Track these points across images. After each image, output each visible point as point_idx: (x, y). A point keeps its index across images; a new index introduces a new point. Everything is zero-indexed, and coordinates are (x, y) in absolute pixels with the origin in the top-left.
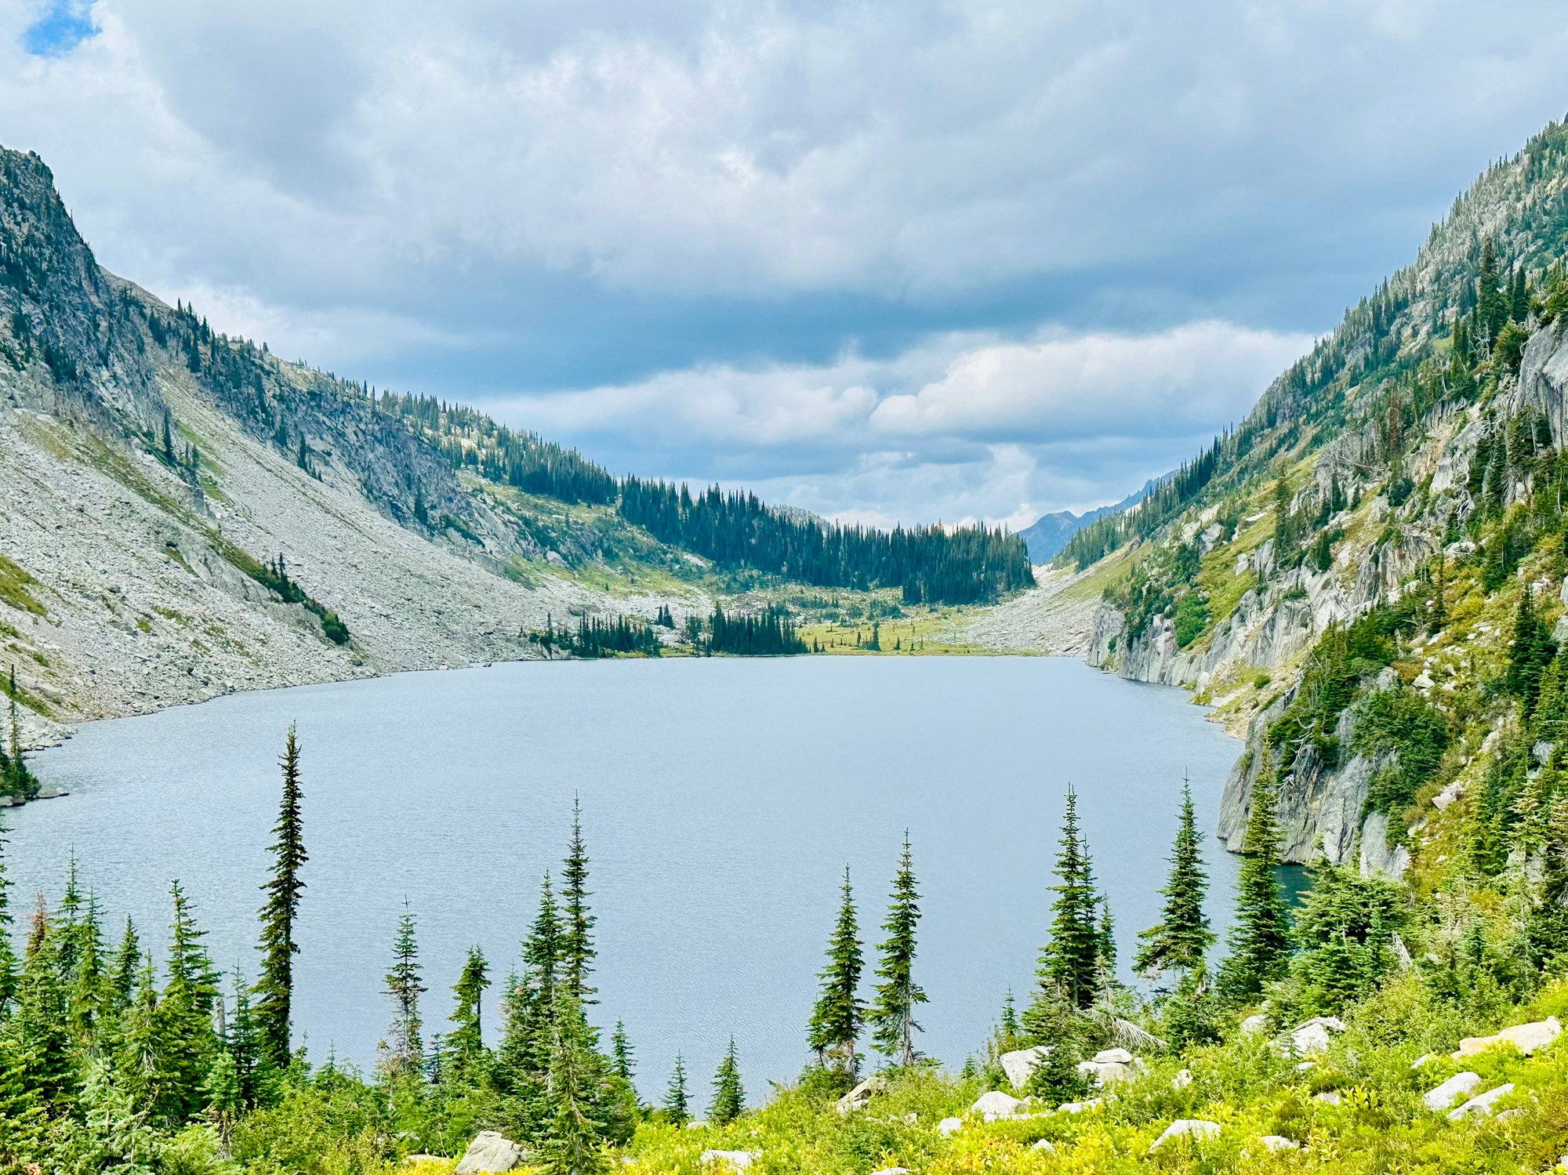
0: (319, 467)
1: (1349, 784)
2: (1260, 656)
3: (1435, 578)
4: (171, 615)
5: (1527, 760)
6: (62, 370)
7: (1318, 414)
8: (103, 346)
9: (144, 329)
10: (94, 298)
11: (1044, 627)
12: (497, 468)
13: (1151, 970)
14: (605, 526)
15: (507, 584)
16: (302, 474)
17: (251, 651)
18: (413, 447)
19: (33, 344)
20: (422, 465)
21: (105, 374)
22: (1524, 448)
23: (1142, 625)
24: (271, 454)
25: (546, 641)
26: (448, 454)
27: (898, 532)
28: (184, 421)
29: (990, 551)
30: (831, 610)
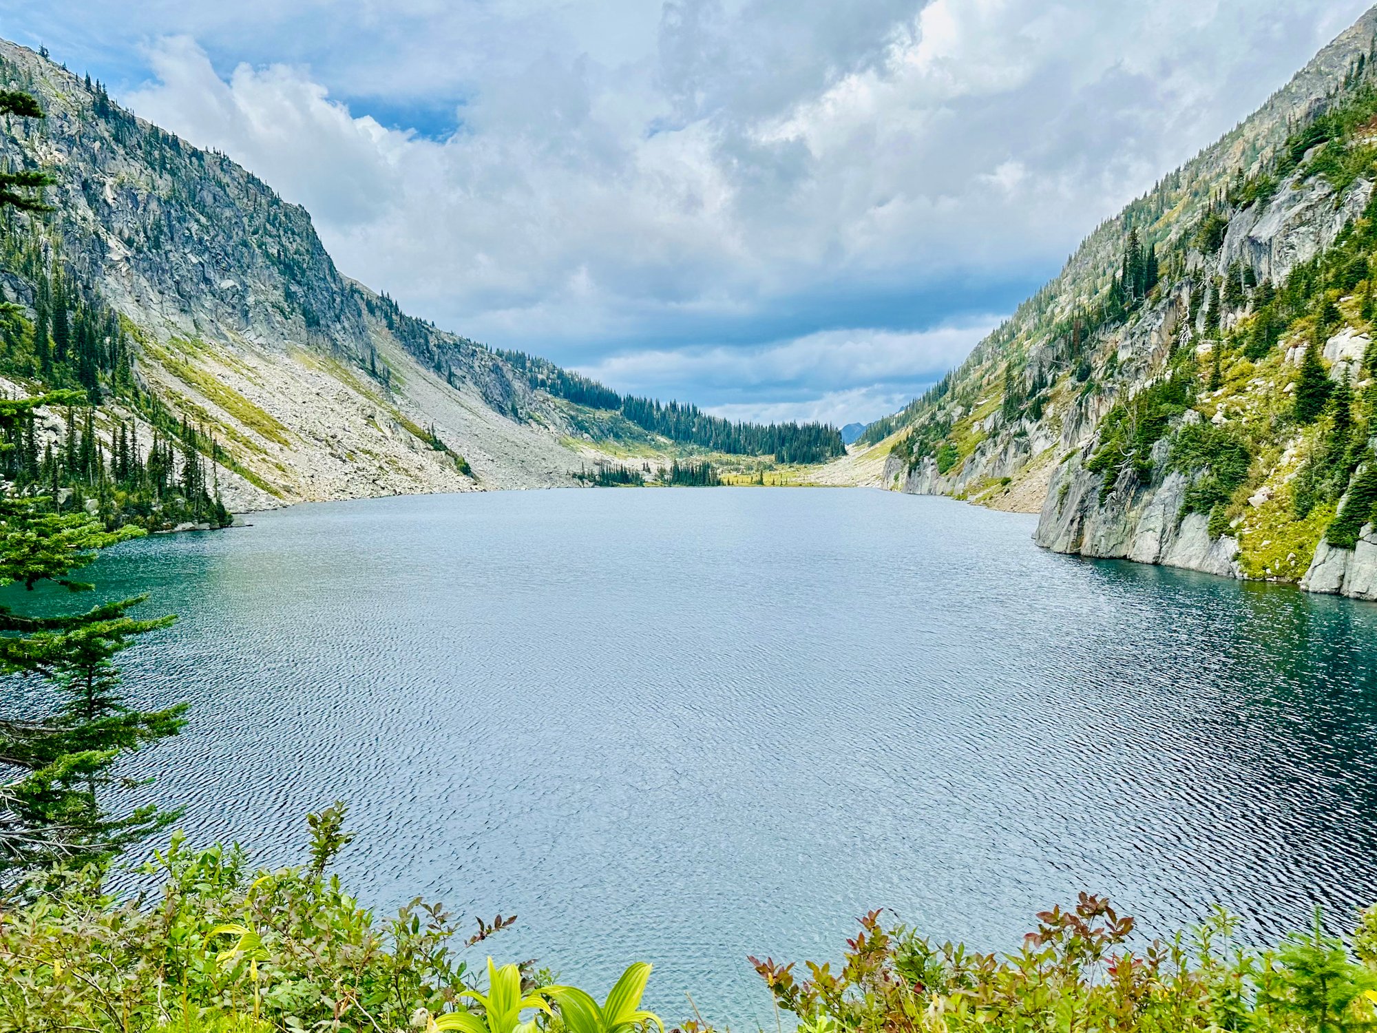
0: (458, 384)
1: (1166, 495)
2: (997, 471)
4: (369, 452)
6: (312, 321)
8: (337, 311)
9: (363, 306)
10: (333, 285)
11: (853, 474)
12: (557, 390)
14: (615, 420)
15: (560, 449)
16: (449, 386)
17: (412, 473)
19: (296, 306)
20: (516, 386)
21: (339, 326)
22: (1234, 288)
23: (917, 463)
24: (432, 375)
25: (581, 478)
27: (772, 426)
28: (383, 355)
29: (822, 436)
30: (736, 466)
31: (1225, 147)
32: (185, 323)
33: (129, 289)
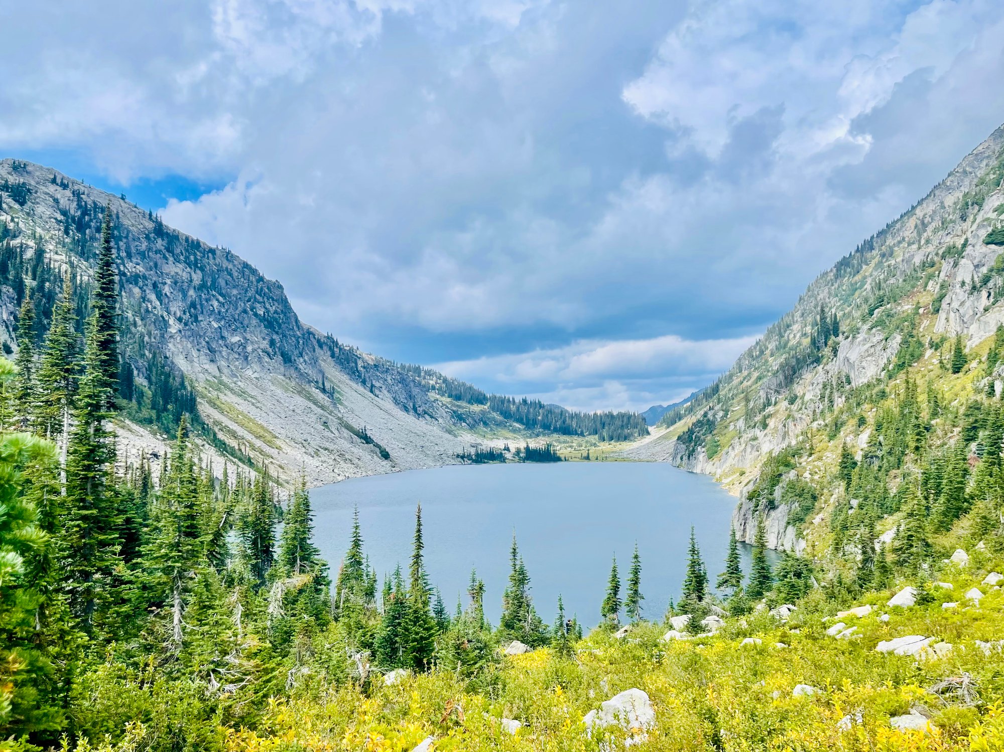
0: (377, 392)
1: (780, 515)
2: (741, 463)
3: (809, 435)
4: (326, 449)
5: (848, 506)
6: (287, 359)
7: (759, 368)
8: (301, 350)
9: (315, 342)
10: (298, 333)
11: (654, 451)
12: (443, 391)
13: (722, 588)
14: (483, 412)
15: (447, 436)
16: (372, 395)
17: (355, 462)
18: (412, 384)
19: (277, 350)
20: (415, 391)
21: (302, 360)
22: (840, 385)
23: (693, 451)
24: (360, 388)
25: (463, 457)
26: (424, 386)
27: (595, 414)
28: (329, 376)
29: (631, 421)
30: (571, 444)
31: (903, 222)
32: (212, 368)
33: (181, 350)
